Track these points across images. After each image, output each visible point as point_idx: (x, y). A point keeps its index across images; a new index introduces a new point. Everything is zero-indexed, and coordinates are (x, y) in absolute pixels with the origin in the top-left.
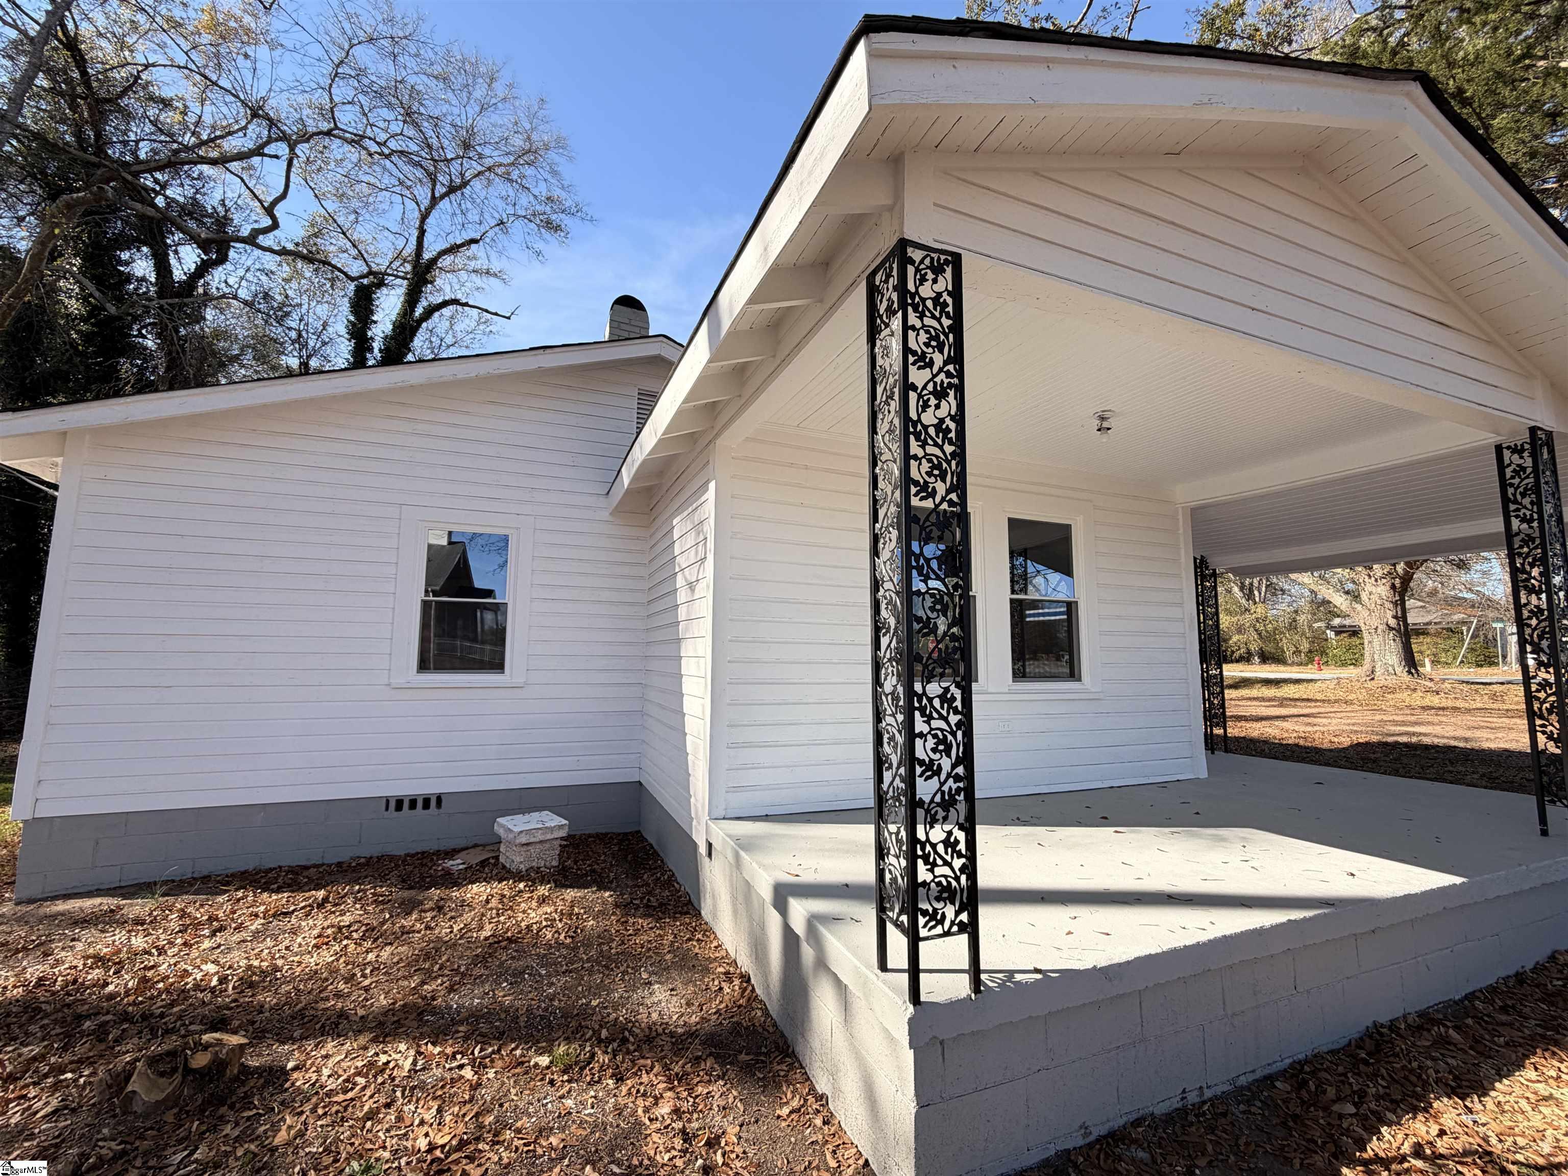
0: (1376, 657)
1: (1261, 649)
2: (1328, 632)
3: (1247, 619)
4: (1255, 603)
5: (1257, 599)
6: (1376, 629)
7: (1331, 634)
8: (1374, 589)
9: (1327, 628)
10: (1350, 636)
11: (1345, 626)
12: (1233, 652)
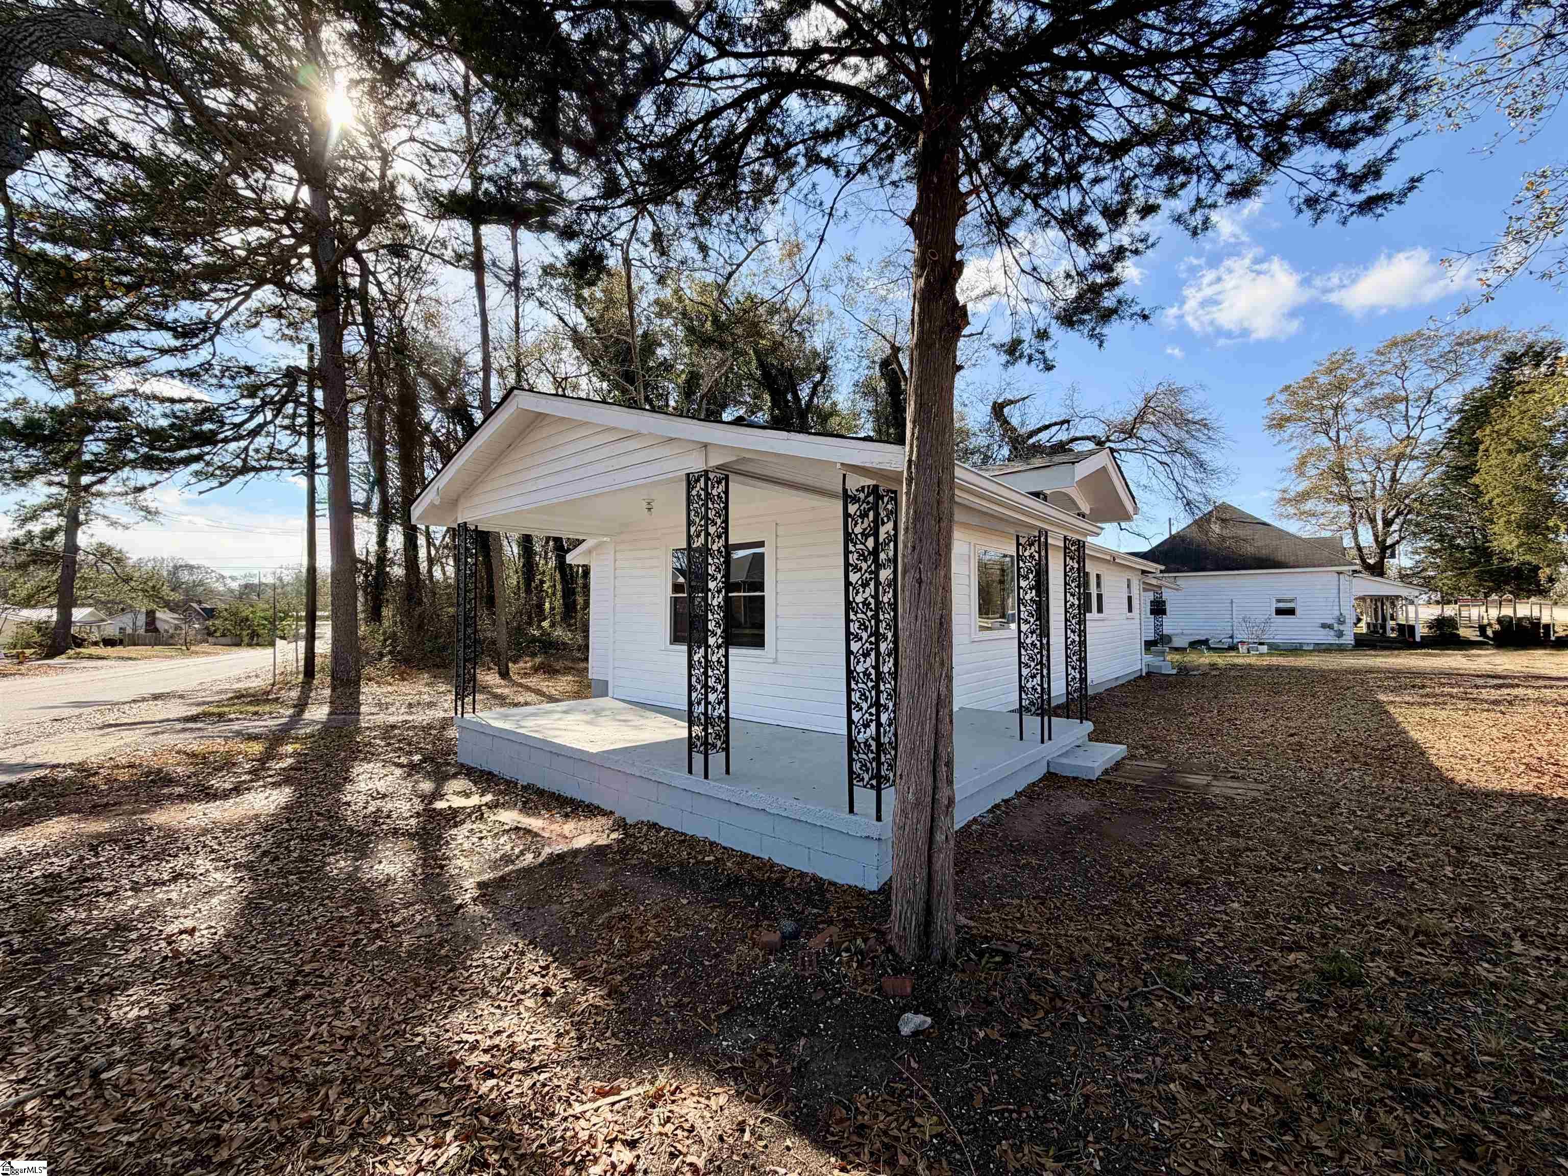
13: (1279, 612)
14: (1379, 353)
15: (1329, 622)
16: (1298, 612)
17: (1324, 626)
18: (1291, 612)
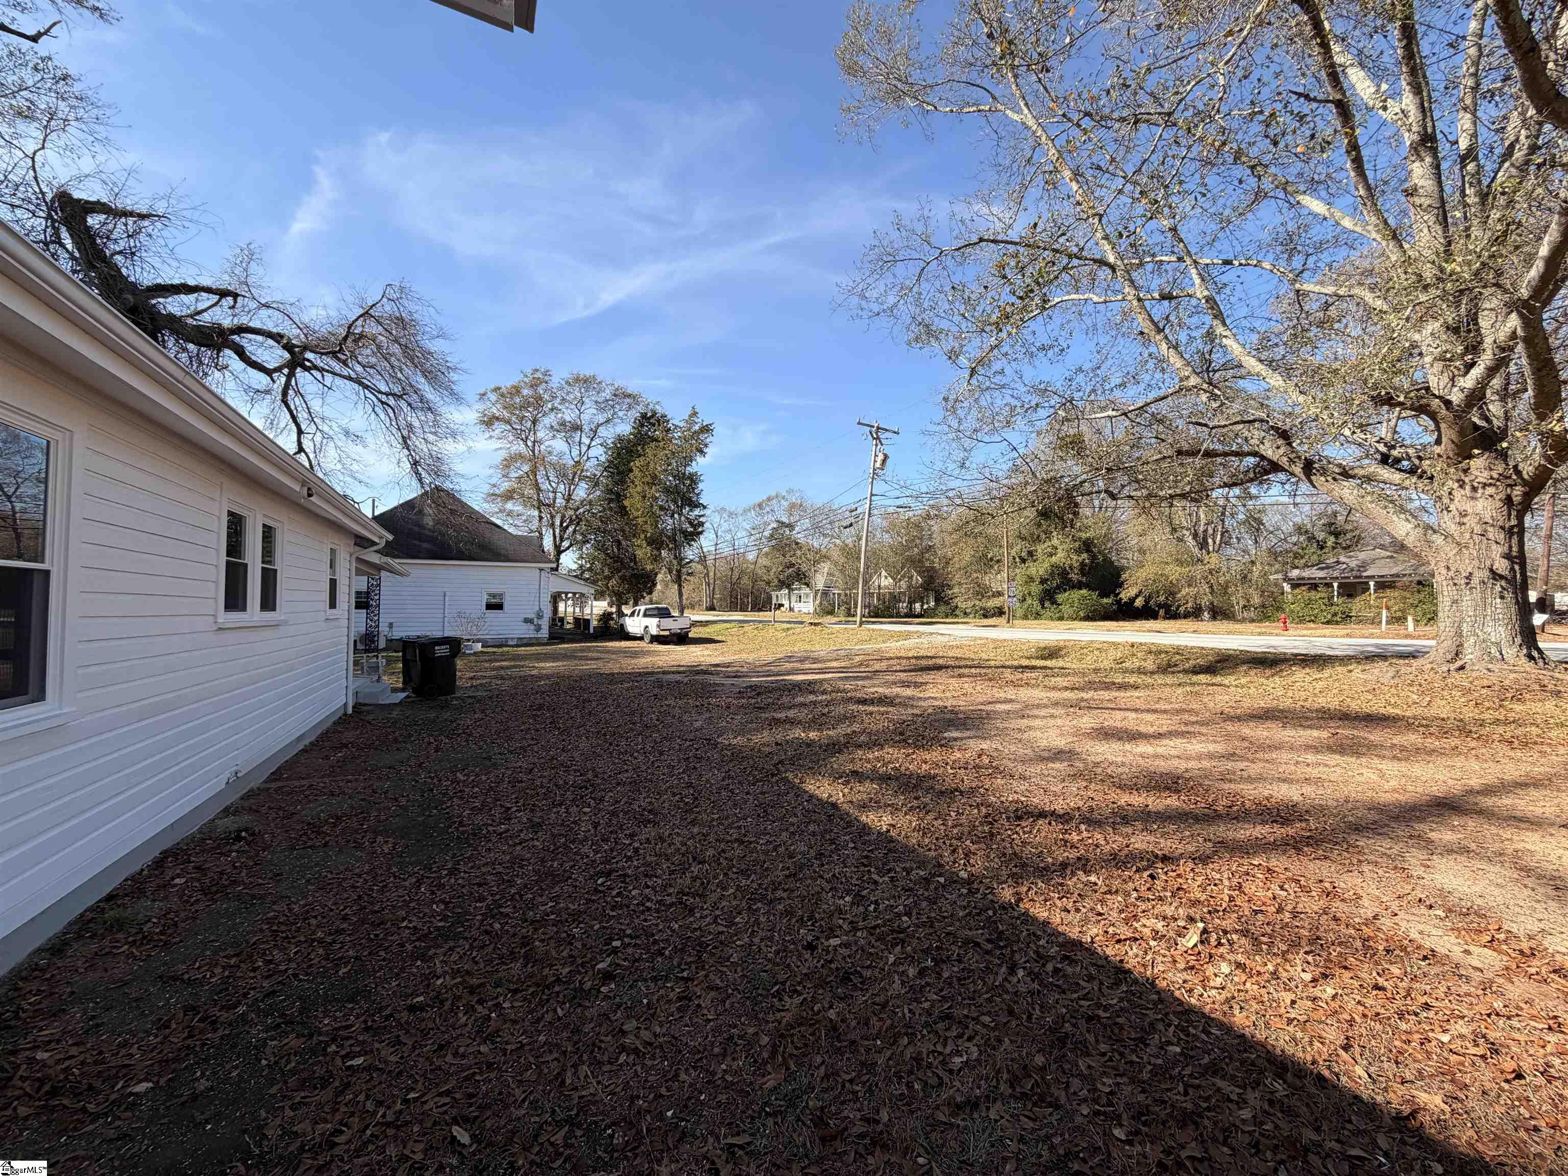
0: (1465, 628)
1: (1212, 603)
2: (1285, 584)
3: (1198, 571)
4: (1209, 553)
5: (1211, 548)
6: (1469, 577)
7: (1287, 587)
8: (1468, 506)
9: (1284, 580)
10: (1309, 589)
11: (1303, 579)
12: (1179, 606)
13: (490, 607)
14: (568, 383)
15: (531, 616)
16: (505, 606)
17: (527, 621)
18: (499, 607)
